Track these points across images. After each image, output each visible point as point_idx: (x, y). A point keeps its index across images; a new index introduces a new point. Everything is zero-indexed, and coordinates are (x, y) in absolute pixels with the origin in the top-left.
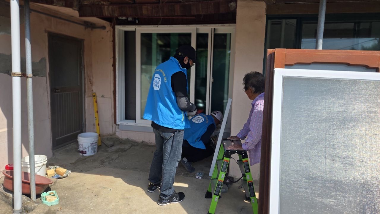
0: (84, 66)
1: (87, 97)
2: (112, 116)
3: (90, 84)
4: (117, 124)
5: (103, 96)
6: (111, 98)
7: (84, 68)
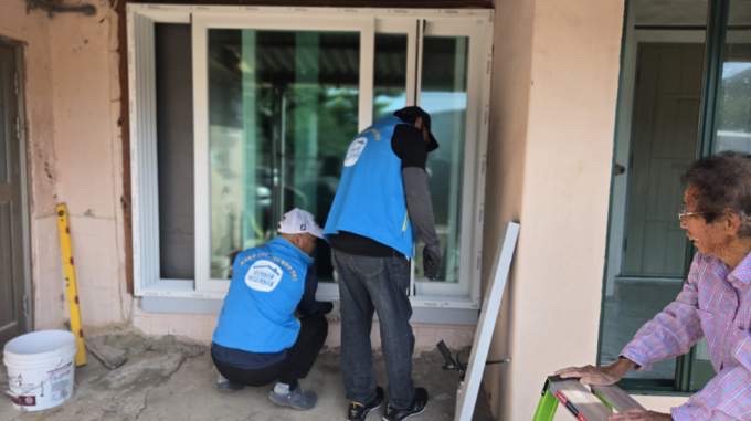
0: (26, 123)
1: (38, 218)
2: (119, 270)
3: (48, 179)
4: (136, 294)
5: (89, 213)
6: (116, 219)
7: (26, 130)
